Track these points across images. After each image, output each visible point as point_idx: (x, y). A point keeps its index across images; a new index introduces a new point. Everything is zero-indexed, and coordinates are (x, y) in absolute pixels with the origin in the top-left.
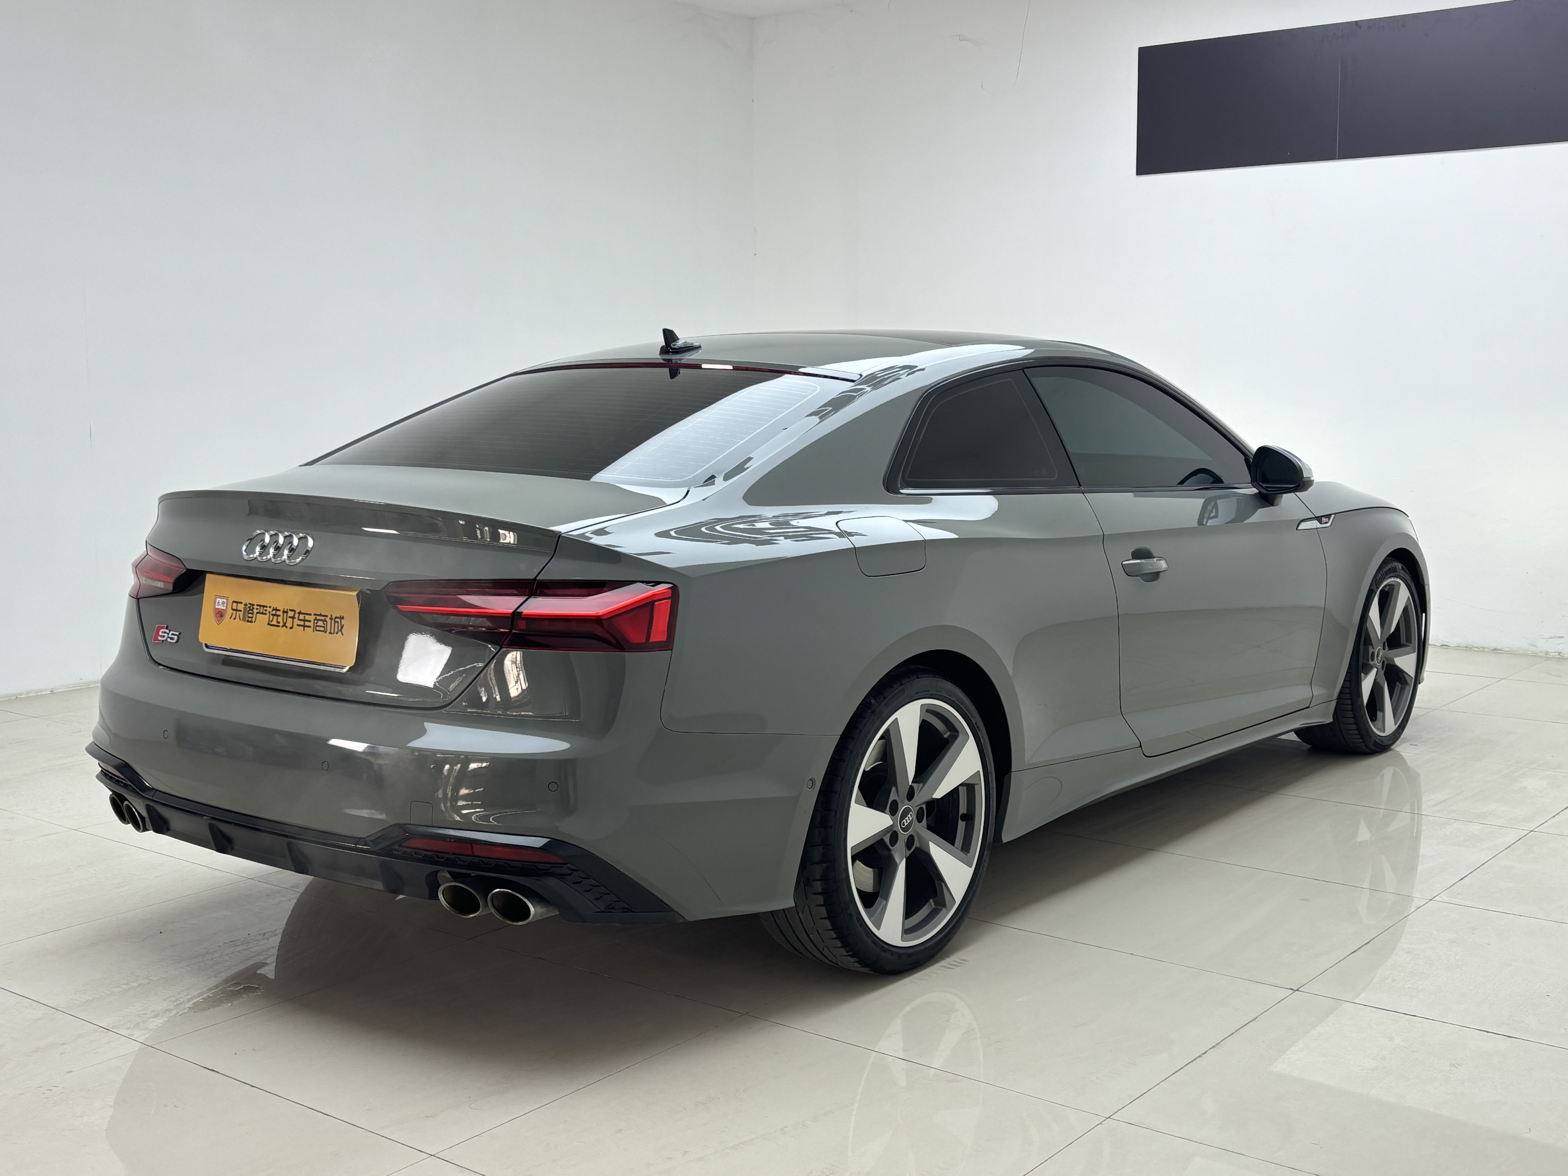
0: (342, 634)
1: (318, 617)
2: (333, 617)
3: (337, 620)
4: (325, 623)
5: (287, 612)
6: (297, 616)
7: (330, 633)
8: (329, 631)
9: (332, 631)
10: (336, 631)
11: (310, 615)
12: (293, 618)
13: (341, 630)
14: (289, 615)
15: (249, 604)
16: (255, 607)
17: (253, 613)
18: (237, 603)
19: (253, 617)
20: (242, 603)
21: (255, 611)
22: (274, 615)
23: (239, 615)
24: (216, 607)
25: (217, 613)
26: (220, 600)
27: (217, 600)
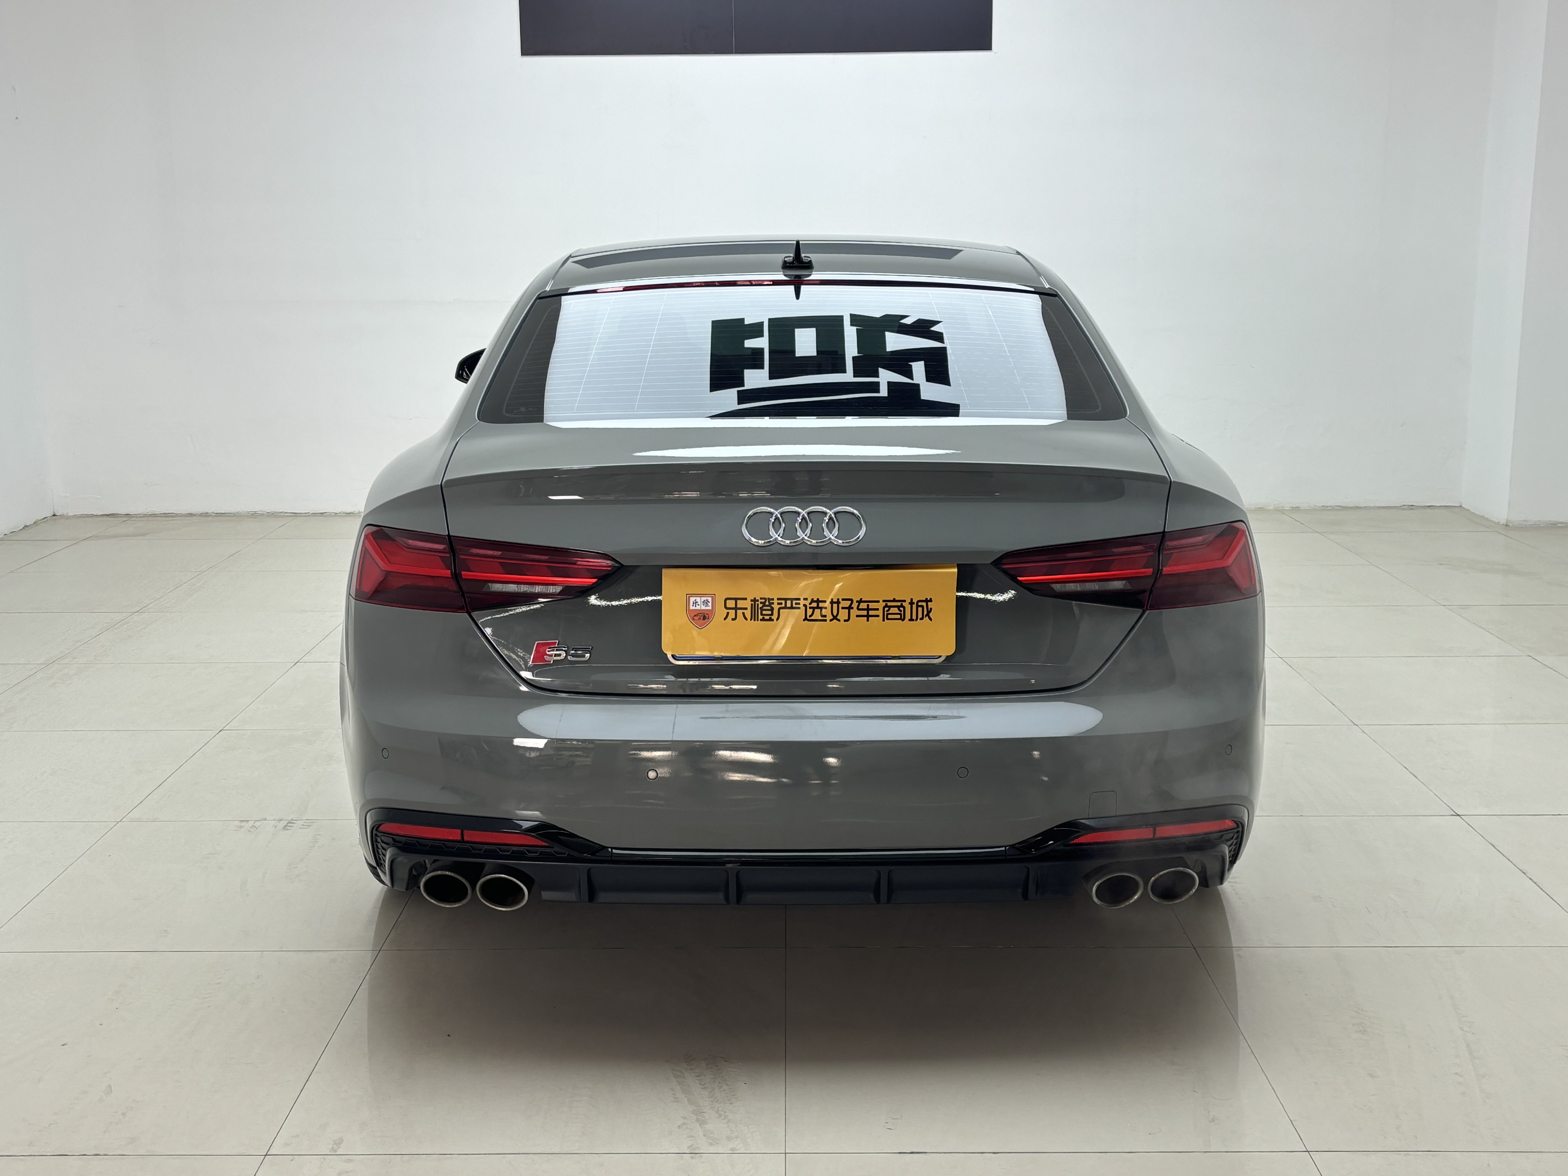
0: (931, 619)
1: (889, 604)
2: (915, 601)
3: (920, 604)
4: (902, 609)
5: (838, 602)
6: (855, 605)
7: (911, 620)
8: (908, 616)
9: (914, 617)
10: (920, 616)
11: (878, 602)
12: (850, 608)
13: (928, 615)
14: (841, 606)
15: (761, 598)
16: (776, 601)
17: (772, 609)
18: (736, 599)
19: (772, 614)
20: (746, 599)
21: (776, 607)
22: (814, 608)
23: (743, 613)
24: (692, 608)
25: (695, 616)
26: (698, 599)
27: (692, 599)
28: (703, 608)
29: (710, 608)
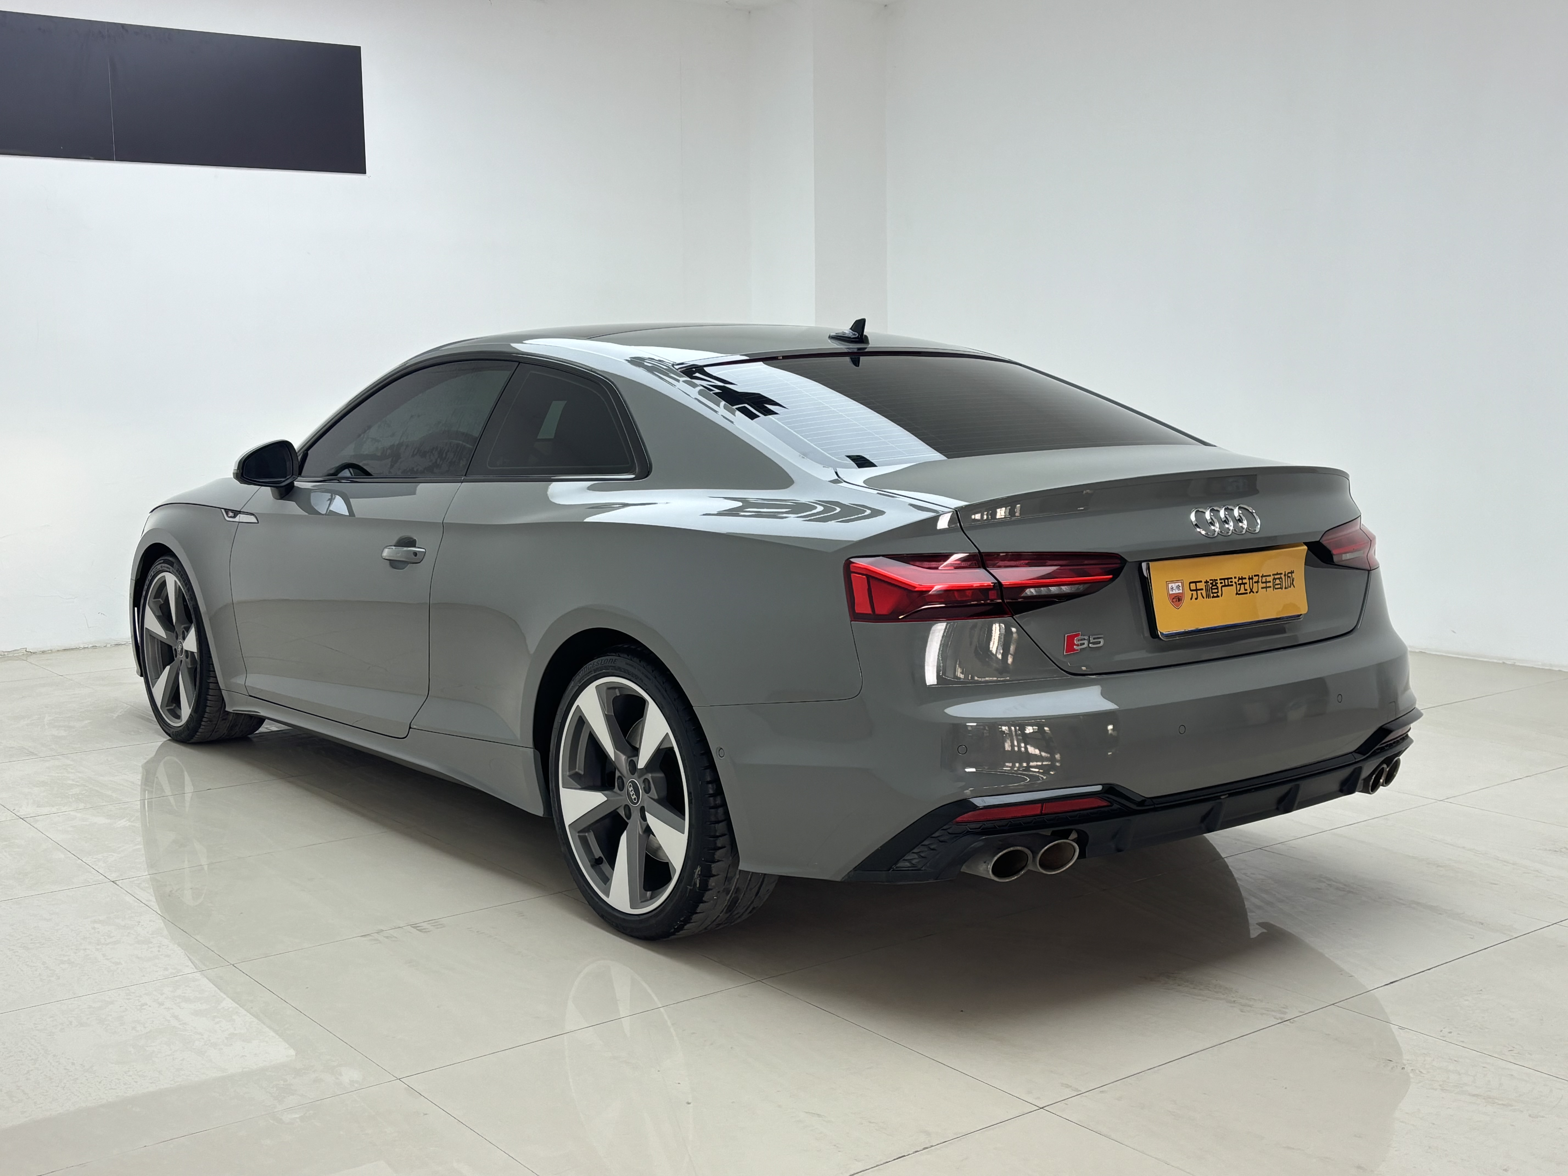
0: (1295, 586)
1: (1275, 577)
2: (1286, 574)
3: (1288, 575)
4: (1281, 580)
5: (1252, 578)
6: (1260, 580)
7: (1286, 588)
8: (1284, 586)
9: (1287, 586)
10: (1289, 585)
11: (1270, 576)
12: (1258, 582)
13: (1293, 583)
14: (1253, 581)
15: (1210, 580)
16: (1219, 582)
17: (1217, 588)
18: (1195, 582)
19: (1218, 592)
20: (1201, 582)
21: (1219, 585)
22: (1240, 584)
23: (1201, 593)
24: (1171, 592)
25: (1173, 599)
26: (1173, 585)
27: (1170, 585)
28: (1177, 592)
29: (1181, 591)
